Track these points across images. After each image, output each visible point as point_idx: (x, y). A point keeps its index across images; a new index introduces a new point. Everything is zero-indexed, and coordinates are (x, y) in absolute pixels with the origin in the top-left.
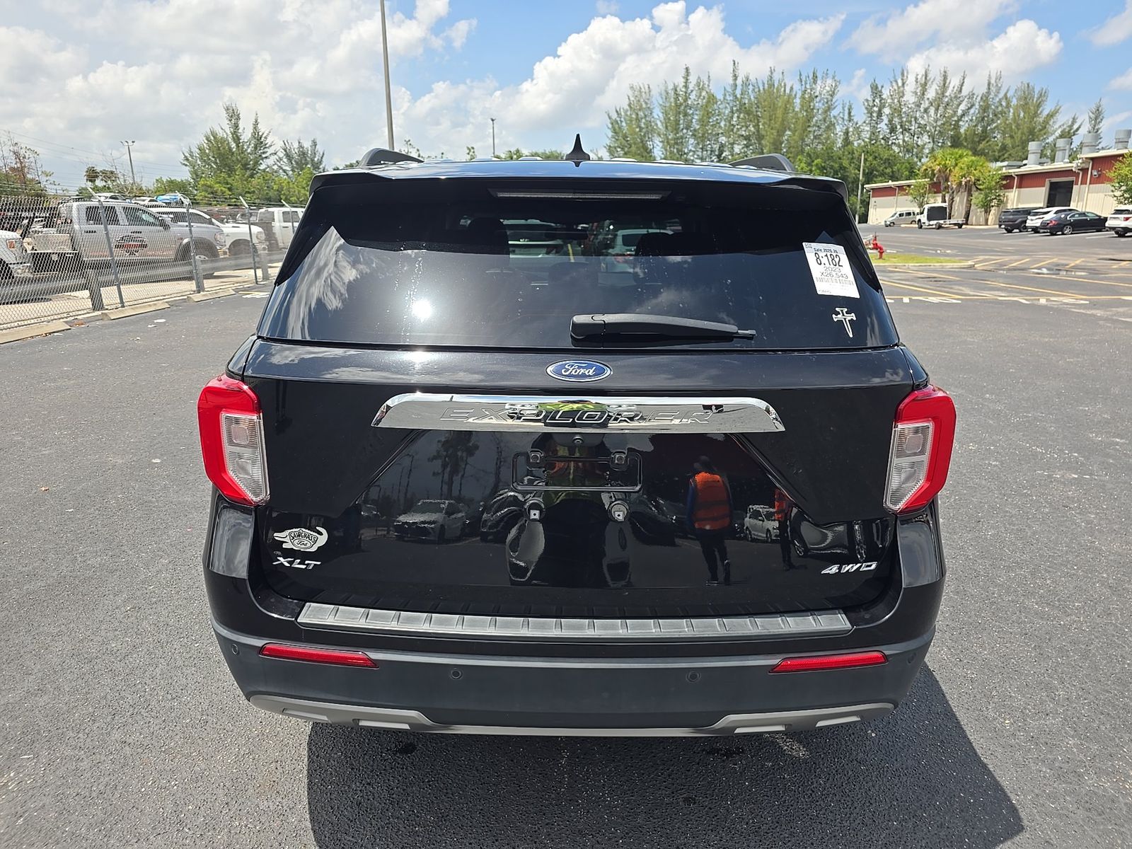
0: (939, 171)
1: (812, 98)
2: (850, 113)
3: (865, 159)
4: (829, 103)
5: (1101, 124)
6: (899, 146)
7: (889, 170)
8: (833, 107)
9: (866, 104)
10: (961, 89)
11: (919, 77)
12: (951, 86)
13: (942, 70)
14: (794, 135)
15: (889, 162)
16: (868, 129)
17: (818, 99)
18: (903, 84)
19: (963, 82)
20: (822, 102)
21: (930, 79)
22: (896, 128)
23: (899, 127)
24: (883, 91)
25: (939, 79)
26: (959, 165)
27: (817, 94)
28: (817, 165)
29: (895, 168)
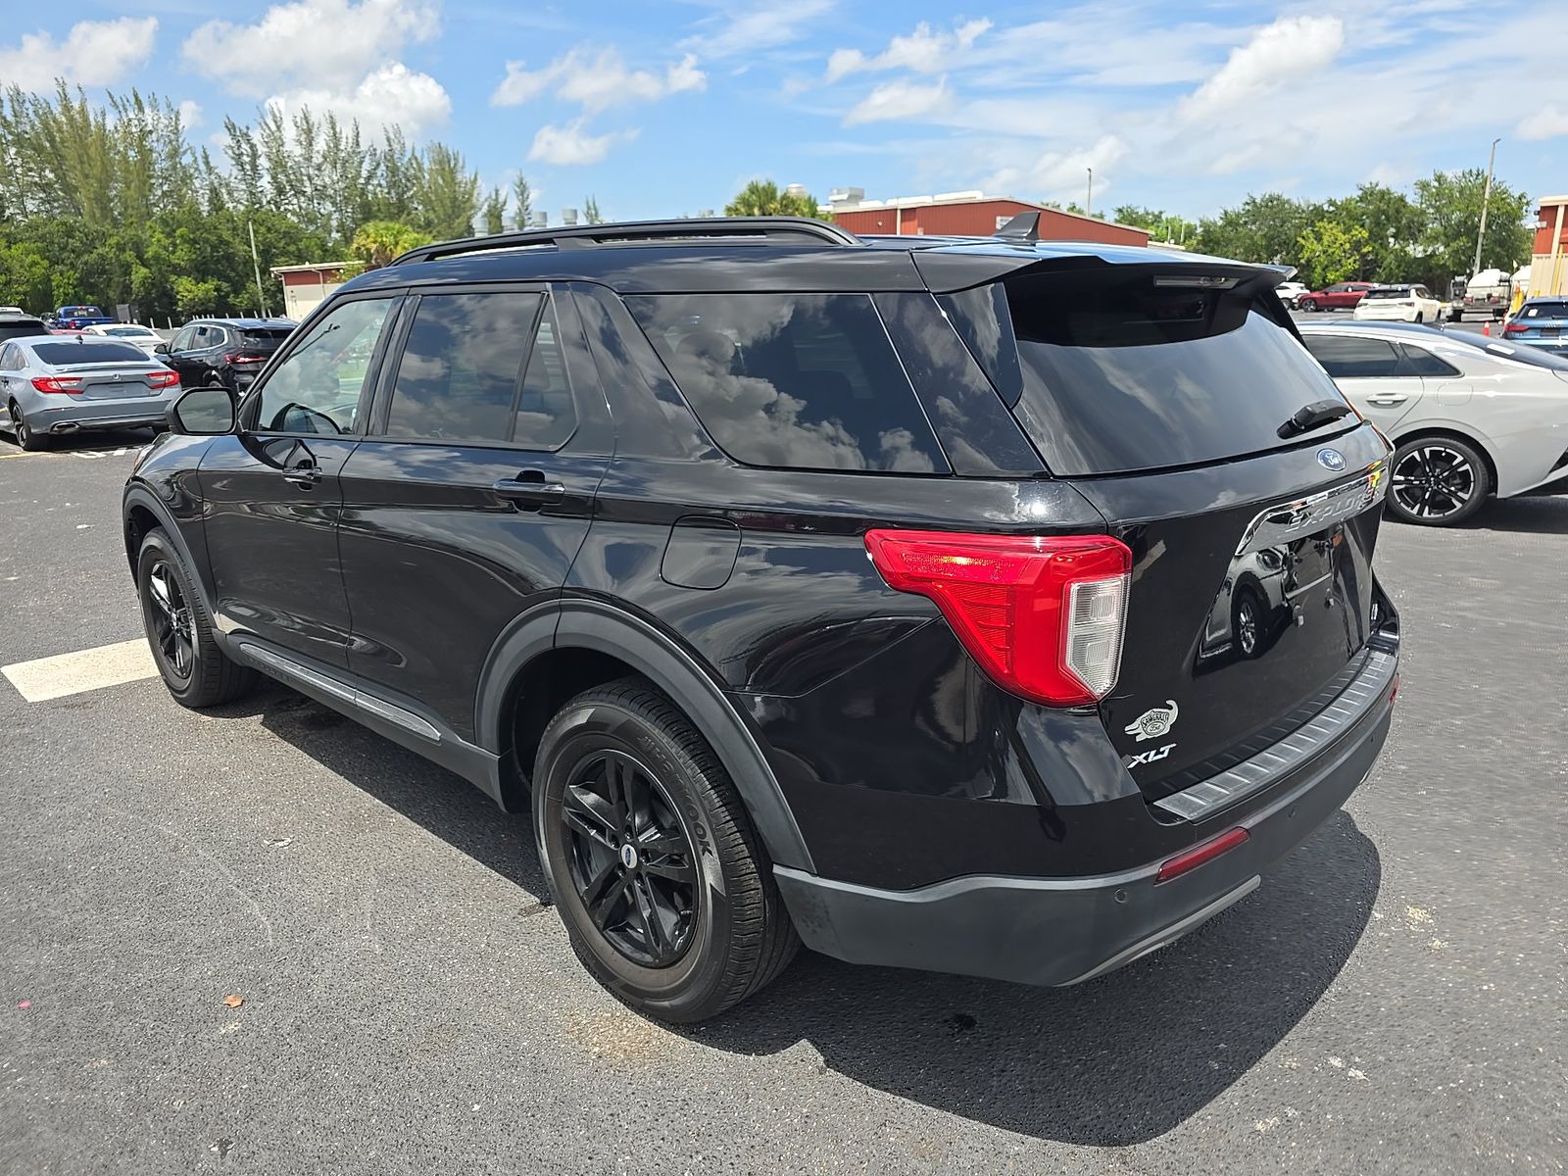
0: (377, 250)
1: (144, 134)
2: (207, 163)
3: (254, 230)
4: (174, 143)
5: (529, 201)
6: (294, 213)
7: (292, 248)
8: (182, 150)
9: (230, 152)
10: (357, 141)
11: (298, 120)
12: (344, 135)
13: (327, 115)
14: (129, 188)
15: (291, 236)
16: (244, 187)
17: (154, 136)
18: (278, 127)
19: (358, 133)
20: (162, 141)
21: (313, 125)
22: (285, 188)
23: (288, 188)
24: (250, 133)
25: (326, 128)
26: (401, 243)
27: (150, 128)
28: (182, 236)
29: (302, 245)
